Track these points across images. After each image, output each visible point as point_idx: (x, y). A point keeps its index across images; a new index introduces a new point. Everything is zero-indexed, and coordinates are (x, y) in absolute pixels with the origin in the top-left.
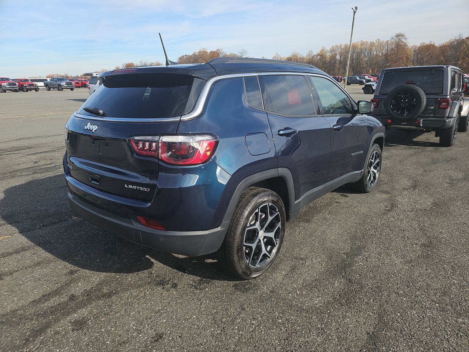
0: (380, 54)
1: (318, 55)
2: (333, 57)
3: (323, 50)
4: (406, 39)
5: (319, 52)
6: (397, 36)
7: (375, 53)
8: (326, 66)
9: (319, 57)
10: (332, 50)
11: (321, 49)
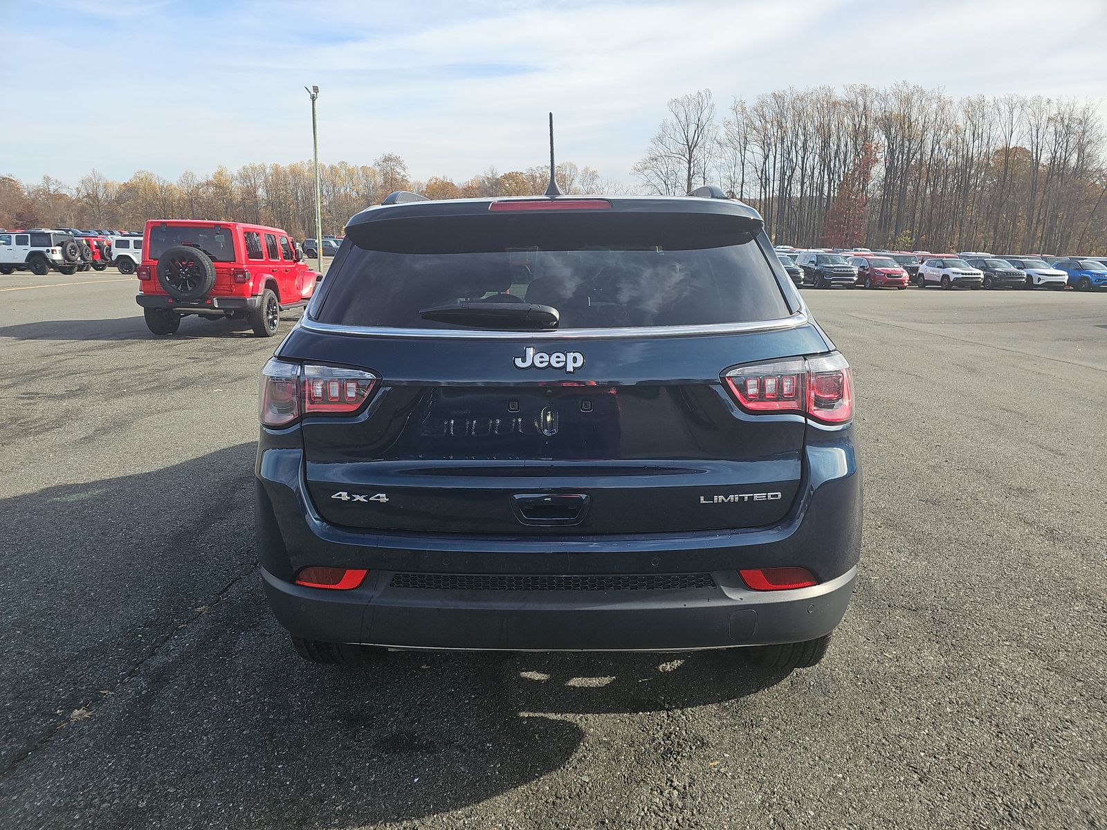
0: (354, 194)
1: (208, 184)
2: (250, 193)
3: (220, 174)
4: (404, 169)
5: (211, 178)
6: (387, 159)
7: (342, 190)
8: (235, 213)
9: (211, 190)
10: (245, 177)
11: (216, 170)
